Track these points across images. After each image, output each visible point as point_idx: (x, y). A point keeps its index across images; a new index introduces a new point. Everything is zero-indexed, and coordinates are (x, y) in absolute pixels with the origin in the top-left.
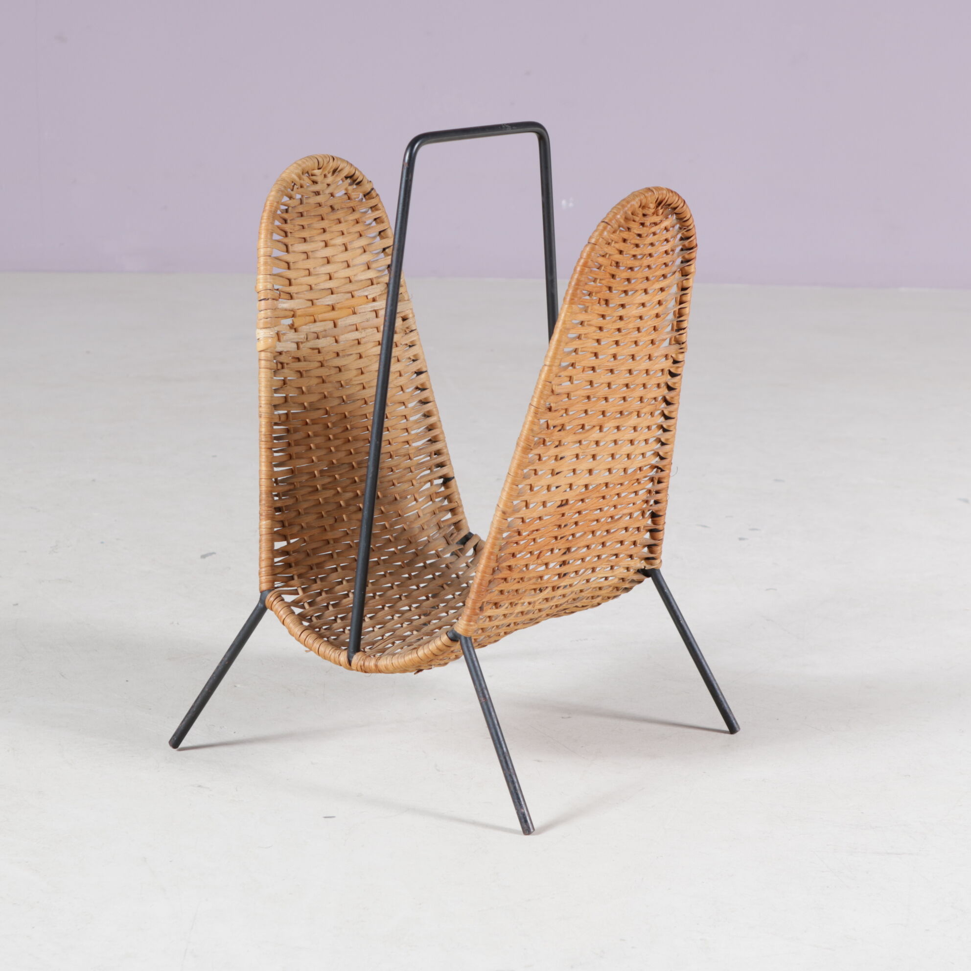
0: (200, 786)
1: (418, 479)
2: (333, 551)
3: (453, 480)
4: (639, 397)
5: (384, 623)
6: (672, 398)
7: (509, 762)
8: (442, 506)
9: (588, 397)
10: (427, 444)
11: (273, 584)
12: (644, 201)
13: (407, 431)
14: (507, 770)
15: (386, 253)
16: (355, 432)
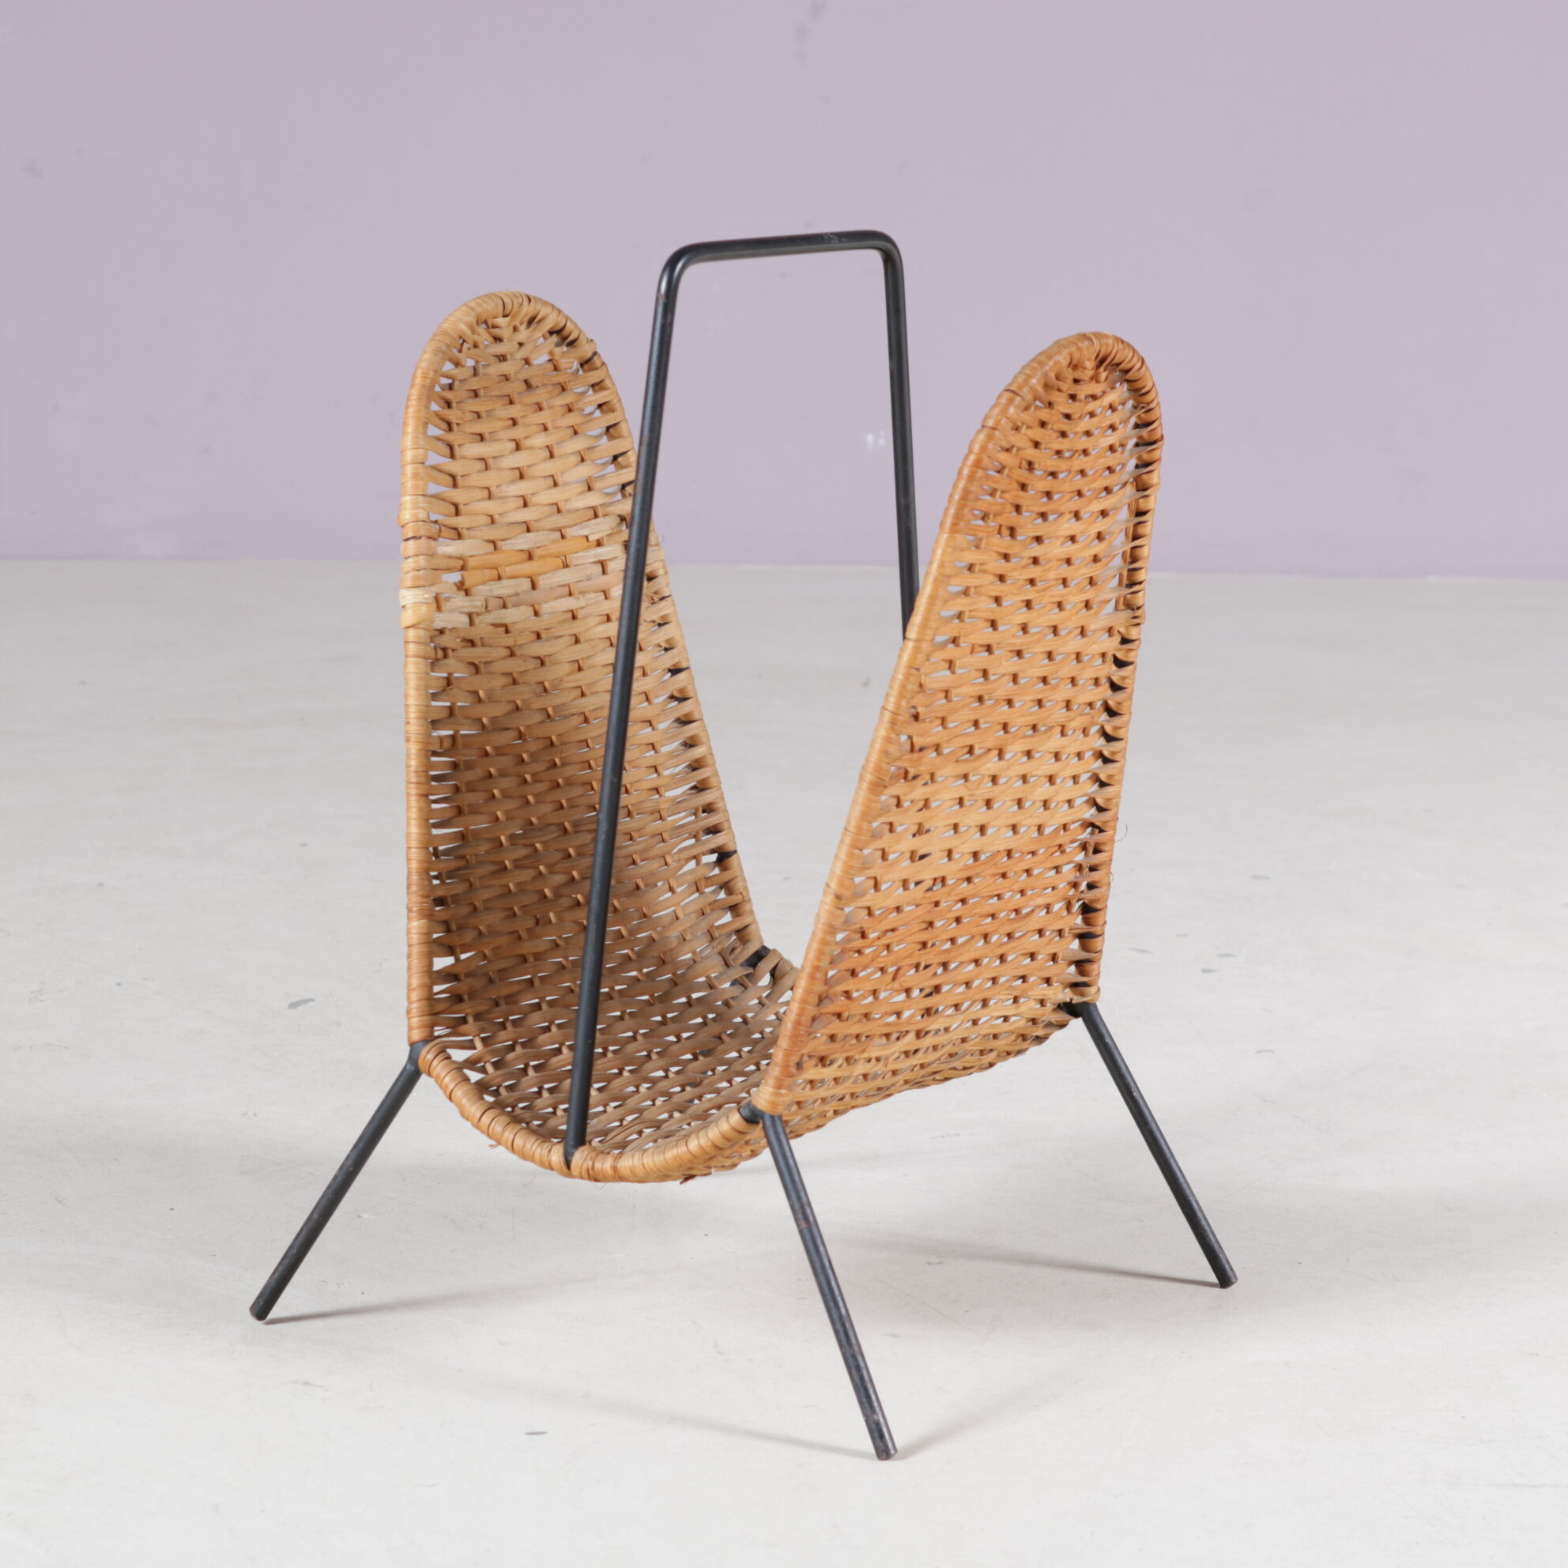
0: (306, 1383)
1: (676, 853)
2: (534, 974)
3: (734, 857)
4: (1063, 701)
5: (623, 1099)
6: (1119, 703)
7: (851, 1334)
8: (716, 901)
9: (980, 699)
10: (691, 794)
11: (432, 1031)
12: (1076, 356)
13: (656, 771)
14: (847, 1347)
15: (619, 463)
16: (569, 771)
